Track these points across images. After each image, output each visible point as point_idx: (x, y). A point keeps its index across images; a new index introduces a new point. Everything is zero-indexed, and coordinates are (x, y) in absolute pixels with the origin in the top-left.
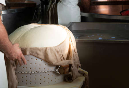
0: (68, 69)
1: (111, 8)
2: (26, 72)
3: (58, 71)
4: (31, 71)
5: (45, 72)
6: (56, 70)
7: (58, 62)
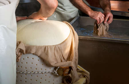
0: (68, 70)
1: (120, 4)
2: (21, 71)
3: (56, 72)
4: (27, 71)
5: (42, 73)
6: (55, 71)
7: (58, 63)
